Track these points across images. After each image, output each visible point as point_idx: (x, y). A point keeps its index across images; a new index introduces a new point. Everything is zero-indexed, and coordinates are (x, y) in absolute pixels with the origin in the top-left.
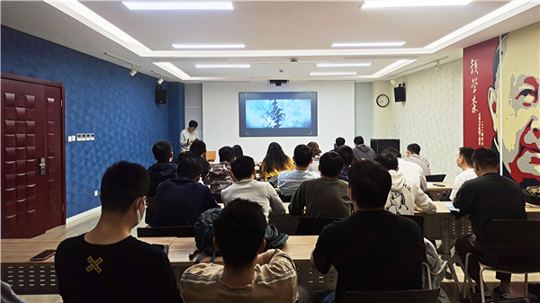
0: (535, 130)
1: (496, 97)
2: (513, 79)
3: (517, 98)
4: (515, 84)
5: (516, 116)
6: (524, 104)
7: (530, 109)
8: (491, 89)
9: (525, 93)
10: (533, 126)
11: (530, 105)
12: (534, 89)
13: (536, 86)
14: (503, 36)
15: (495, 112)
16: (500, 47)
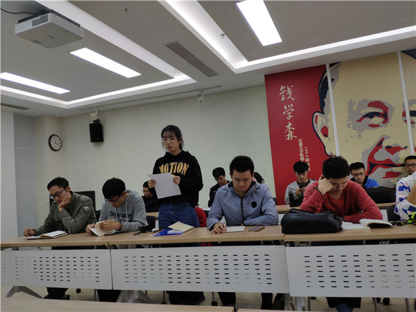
0: (388, 148)
1: (327, 121)
2: (351, 104)
3: (360, 120)
4: (355, 108)
5: (360, 136)
6: (370, 125)
7: (379, 128)
8: (316, 114)
9: (371, 115)
10: (385, 144)
11: (378, 126)
12: (381, 111)
13: (385, 108)
14: (331, 65)
15: (326, 135)
16: (328, 74)
